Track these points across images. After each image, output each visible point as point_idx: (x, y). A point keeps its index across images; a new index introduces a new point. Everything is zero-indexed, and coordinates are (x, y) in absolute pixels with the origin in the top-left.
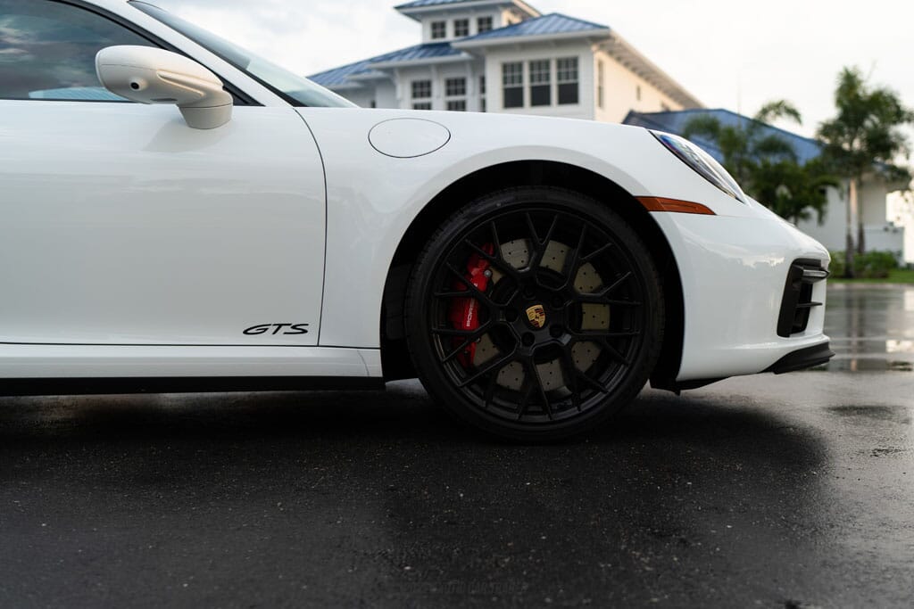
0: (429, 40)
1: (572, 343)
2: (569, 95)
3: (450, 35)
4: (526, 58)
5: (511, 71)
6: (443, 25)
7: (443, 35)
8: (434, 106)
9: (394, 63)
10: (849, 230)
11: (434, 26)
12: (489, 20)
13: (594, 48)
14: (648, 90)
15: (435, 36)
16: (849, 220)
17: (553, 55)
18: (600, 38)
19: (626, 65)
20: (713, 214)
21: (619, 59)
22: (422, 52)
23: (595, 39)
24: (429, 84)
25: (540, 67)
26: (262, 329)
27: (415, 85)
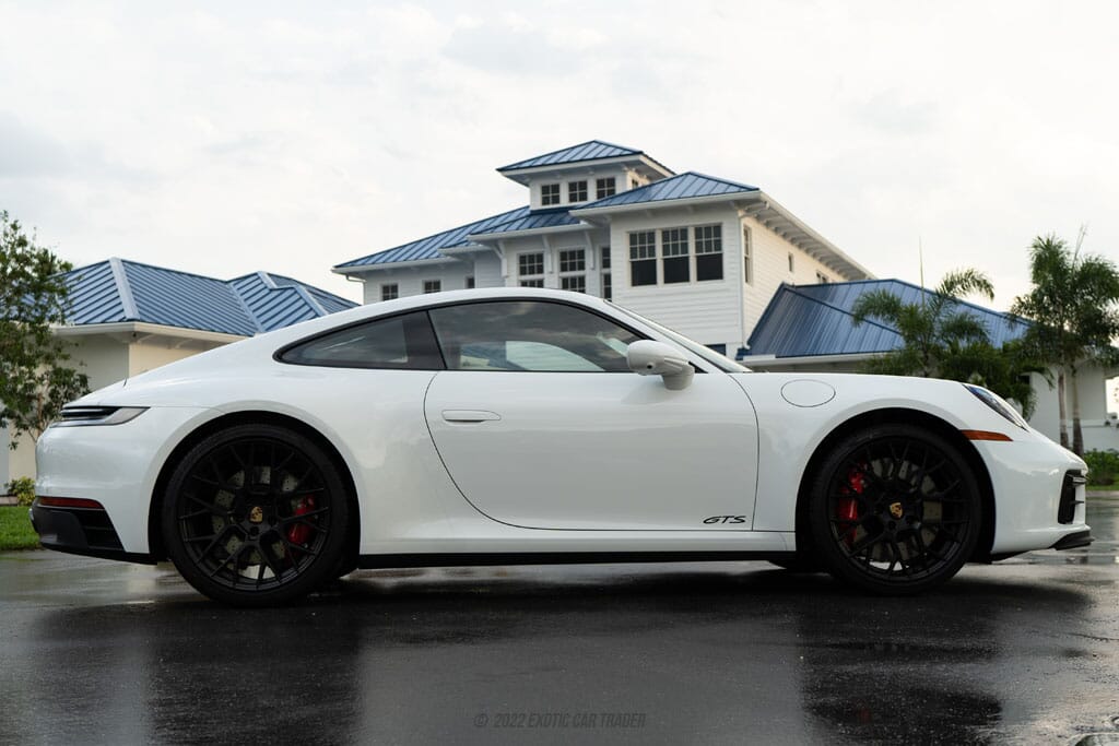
0: (538, 206)
1: (921, 528)
2: (711, 269)
3: (564, 201)
4: (658, 226)
5: (640, 242)
6: (556, 188)
7: (556, 200)
8: (546, 283)
9: (499, 233)
10: (1063, 427)
11: (545, 190)
12: (612, 182)
13: (740, 213)
14: (802, 259)
15: (545, 201)
16: (1062, 415)
17: (691, 223)
18: (749, 202)
19: (776, 230)
20: (1011, 440)
21: (768, 225)
22: (532, 220)
23: (740, 203)
24: (540, 258)
25: (675, 237)
26: (716, 520)
27: (522, 259)
